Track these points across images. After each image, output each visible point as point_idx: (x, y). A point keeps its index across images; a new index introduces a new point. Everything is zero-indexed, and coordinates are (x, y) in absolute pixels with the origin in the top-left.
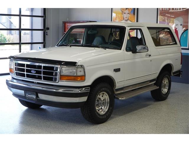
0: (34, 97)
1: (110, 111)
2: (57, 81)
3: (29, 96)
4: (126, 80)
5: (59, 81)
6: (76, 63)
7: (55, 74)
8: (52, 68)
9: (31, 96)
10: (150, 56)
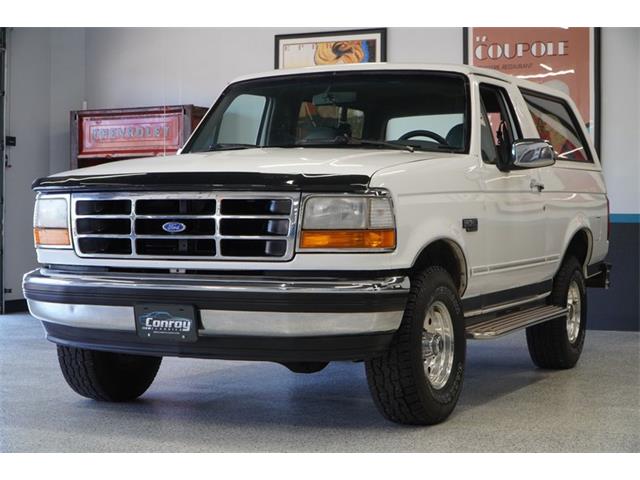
0: (186, 325)
1: (458, 377)
2: (288, 254)
3: (160, 323)
4: (492, 269)
5: (295, 253)
6: (366, 179)
7: (275, 228)
8: (261, 206)
9: (168, 324)
10: (541, 188)
